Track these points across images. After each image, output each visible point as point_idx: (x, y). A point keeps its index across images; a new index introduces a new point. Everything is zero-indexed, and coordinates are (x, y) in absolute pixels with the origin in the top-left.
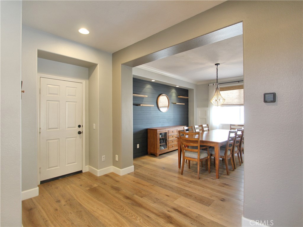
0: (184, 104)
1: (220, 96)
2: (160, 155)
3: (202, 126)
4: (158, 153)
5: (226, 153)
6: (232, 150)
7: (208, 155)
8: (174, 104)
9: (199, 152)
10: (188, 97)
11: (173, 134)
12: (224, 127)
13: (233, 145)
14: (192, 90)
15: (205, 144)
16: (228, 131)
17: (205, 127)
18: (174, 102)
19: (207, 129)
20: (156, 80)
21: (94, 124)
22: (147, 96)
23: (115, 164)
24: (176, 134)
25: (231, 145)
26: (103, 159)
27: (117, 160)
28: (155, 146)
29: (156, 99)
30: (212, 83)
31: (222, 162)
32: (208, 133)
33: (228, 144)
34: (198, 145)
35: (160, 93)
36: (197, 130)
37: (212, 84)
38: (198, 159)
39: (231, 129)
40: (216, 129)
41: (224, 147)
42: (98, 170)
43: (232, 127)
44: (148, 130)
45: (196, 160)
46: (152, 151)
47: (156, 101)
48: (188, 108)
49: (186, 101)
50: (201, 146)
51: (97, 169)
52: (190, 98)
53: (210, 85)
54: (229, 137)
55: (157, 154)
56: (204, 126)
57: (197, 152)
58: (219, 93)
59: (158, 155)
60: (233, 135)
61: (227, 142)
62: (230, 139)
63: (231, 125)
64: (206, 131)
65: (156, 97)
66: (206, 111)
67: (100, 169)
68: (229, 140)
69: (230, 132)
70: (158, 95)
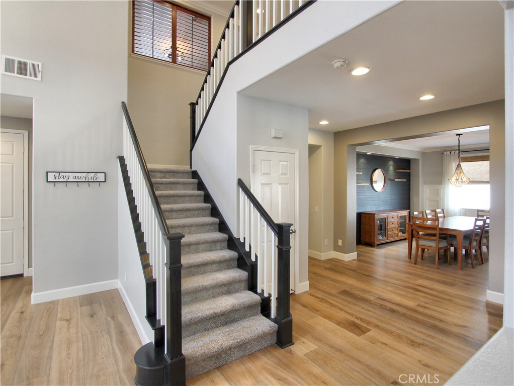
0: (405, 180)
1: (462, 175)
2: (378, 245)
3: (435, 211)
4: (377, 243)
5: (470, 244)
6: (478, 241)
7: (448, 244)
8: (391, 180)
9: (437, 241)
10: (410, 169)
11: (393, 220)
12: (467, 213)
13: (480, 234)
14: (417, 160)
15: (444, 232)
16: (473, 218)
17: (440, 213)
18: (392, 178)
19: (442, 215)
20: (372, 154)
21: (316, 207)
22: (362, 173)
23: (337, 248)
24: (396, 220)
25: (477, 235)
26: (326, 243)
27: (341, 245)
28: (372, 234)
29: (370, 176)
30: (448, 151)
31: (464, 256)
32: (444, 220)
33: (474, 234)
34: (437, 232)
35: (374, 168)
36: (429, 217)
37: (449, 153)
38: (436, 247)
39: (478, 216)
40: (455, 215)
41: (468, 236)
42: (322, 254)
43: (480, 213)
44: (362, 215)
45: (434, 249)
46: (367, 240)
47: (369, 178)
48: (410, 185)
49: (408, 176)
50: (440, 234)
51: (321, 252)
52: (412, 171)
53: (445, 153)
54: (475, 225)
55: (374, 243)
56: (438, 211)
57: (435, 240)
58: (461, 171)
59: (376, 245)
60: (480, 223)
61: (471, 231)
62: (476, 227)
63: (478, 211)
64: (441, 217)
65: (370, 173)
66: (438, 190)
67: (324, 252)
68: (475, 229)
69: (476, 220)
70: (372, 170)
